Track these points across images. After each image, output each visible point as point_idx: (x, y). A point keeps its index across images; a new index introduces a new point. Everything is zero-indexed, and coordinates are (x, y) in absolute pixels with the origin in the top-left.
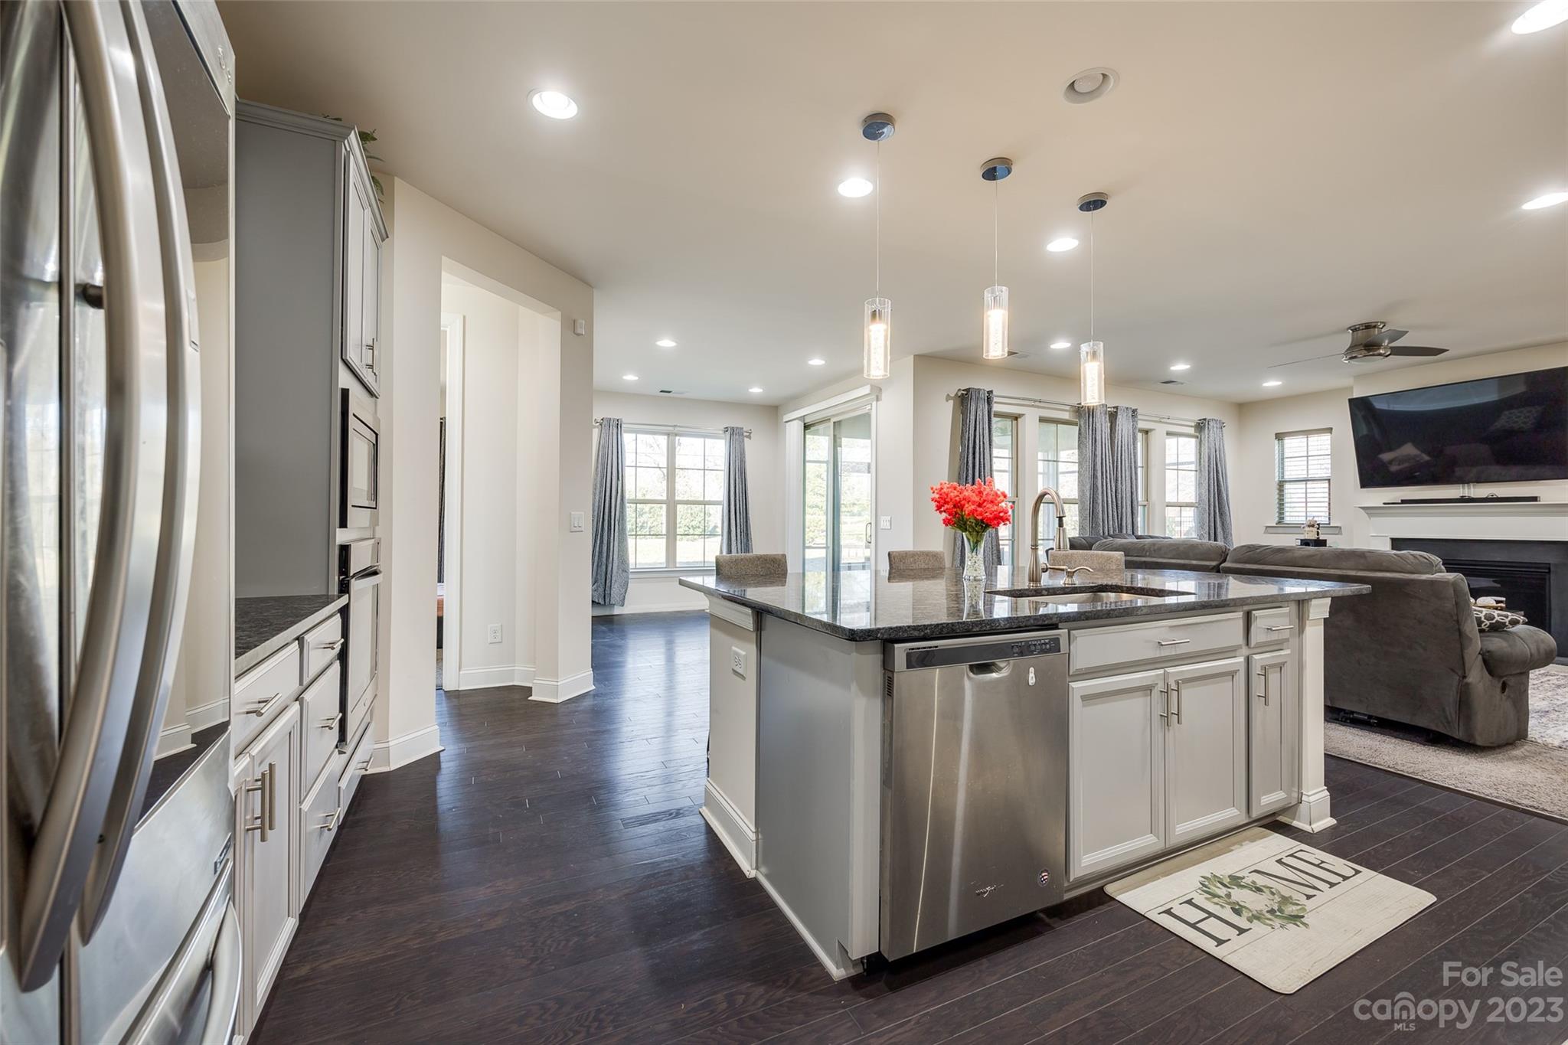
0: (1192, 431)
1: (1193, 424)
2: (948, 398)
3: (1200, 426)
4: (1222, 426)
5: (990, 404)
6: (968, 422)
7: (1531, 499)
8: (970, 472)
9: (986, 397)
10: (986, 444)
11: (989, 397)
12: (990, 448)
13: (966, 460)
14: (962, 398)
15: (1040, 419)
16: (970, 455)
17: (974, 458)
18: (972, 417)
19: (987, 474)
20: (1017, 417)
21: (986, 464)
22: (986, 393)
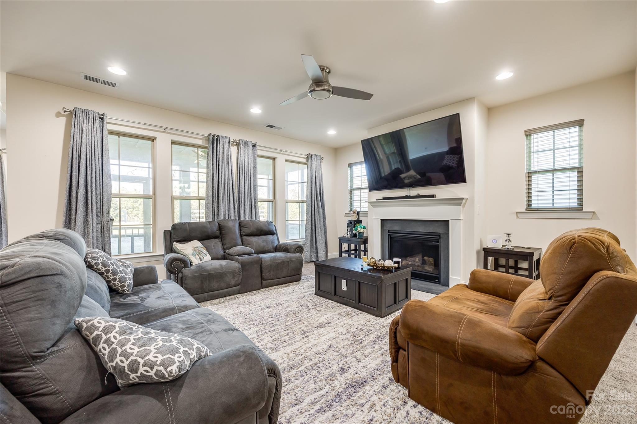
0: (304, 160)
1: (305, 157)
2: (58, 115)
3: (309, 157)
4: (321, 159)
5: (103, 123)
6: (72, 134)
7: (432, 196)
8: (74, 173)
9: (97, 118)
10: (97, 153)
11: (102, 119)
12: (102, 157)
13: (70, 163)
14: (73, 115)
15: (173, 143)
16: (74, 160)
17: (79, 163)
18: (76, 131)
19: (98, 176)
20: (153, 139)
21: (97, 168)
22: (97, 114)
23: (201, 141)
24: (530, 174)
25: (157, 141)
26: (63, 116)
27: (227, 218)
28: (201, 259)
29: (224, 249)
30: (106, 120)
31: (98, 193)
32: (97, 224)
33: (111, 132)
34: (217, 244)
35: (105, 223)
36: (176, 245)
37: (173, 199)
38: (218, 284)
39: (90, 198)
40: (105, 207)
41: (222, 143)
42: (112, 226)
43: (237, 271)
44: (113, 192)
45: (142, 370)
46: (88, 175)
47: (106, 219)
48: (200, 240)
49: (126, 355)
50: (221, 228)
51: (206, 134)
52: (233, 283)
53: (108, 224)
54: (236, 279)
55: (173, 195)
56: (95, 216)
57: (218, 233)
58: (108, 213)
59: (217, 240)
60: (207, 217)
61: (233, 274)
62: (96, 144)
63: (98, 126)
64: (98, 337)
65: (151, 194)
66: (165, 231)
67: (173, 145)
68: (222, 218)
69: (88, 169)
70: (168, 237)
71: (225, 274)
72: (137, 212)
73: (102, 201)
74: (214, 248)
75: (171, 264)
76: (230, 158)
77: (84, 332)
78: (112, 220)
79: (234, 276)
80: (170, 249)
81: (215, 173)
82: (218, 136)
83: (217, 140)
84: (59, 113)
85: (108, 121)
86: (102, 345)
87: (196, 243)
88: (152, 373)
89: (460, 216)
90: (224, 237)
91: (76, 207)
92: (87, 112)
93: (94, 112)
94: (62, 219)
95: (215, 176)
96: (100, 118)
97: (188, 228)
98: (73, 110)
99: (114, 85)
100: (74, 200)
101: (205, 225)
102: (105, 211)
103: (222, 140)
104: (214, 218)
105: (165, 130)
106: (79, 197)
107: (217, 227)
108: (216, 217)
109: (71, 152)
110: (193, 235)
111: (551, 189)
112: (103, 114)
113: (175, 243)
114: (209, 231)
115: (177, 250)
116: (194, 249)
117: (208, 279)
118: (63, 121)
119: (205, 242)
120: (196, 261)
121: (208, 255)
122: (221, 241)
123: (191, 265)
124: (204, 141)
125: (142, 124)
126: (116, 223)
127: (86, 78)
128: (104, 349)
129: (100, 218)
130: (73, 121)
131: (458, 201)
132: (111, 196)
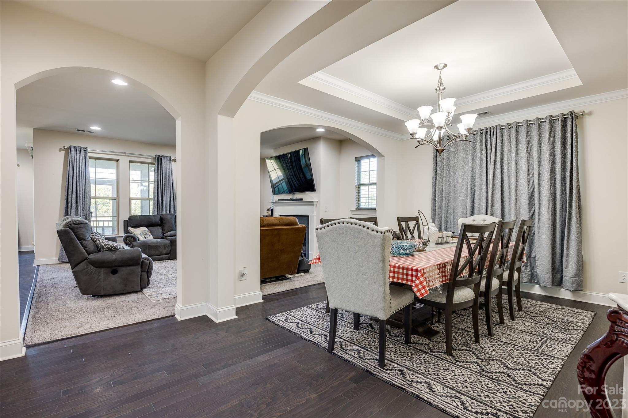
2: (61, 150)
5: (86, 153)
6: (69, 162)
7: (302, 199)
8: (70, 185)
9: (83, 150)
10: (82, 172)
11: (86, 150)
12: (86, 174)
13: (67, 179)
14: (68, 150)
15: (131, 162)
16: (70, 177)
17: (73, 179)
18: (71, 160)
19: (83, 186)
20: (117, 161)
21: (83, 181)
22: (83, 149)
23: (150, 160)
24: (359, 186)
25: (120, 162)
26: (63, 150)
27: (168, 213)
28: (145, 238)
29: (163, 233)
30: (88, 151)
31: (83, 196)
32: (83, 215)
33: (90, 158)
34: (159, 230)
35: (87, 215)
36: (130, 229)
37: (130, 199)
38: (155, 252)
39: (79, 200)
40: (88, 205)
41: (165, 161)
42: (92, 217)
43: (167, 245)
44: (92, 196)
45: (107, 245)
46: (78, 186)
47: (88, 212)
48: (147, 227)
49: (104, 243)
50: (162, 219)
51: (154, 155)
52: (164, 252)
53: (89, 216)
54: (167, 250)
55: (131, 197)
56: (82, 211)
57: (159, 222)
58: (89, 209)
59: (159, 227)
60: (154, 211)
61: (165, 246)
62: (82, 167)
63: (83, 156)
64: (97, 240)
65: (116, 196)
66: (124, 221)
67: (131, 163)
68: (164, 212)
69: (78, 182)
70: (126, 224)
71: (159, 246)
72: (107, 207)
73: (85, 201)
74: (156, 232)
75: (126, 239)
76: (171, 171)
77: (93, 239)
78: (92, 213)
79: (165, 248)
80: (126, 231)
81: (160, 181)
82: (161, 156)
83: (161, 158)
84: (61, 148)
85: (89, 151)
86: (98, 241)
87: (144, 229)
88: (110, 246)
89: (313, 213)
90: (163, 226)
91: (71, 205)
92: (77, 147)
93: (81, 147)
94: (63, 212)
95: (160, 184)
96: (84, 150)
97: (139, 219)
98: (69, 147)
99: (94, 133)
100: (70, 201)
101: (151, 217)
102: (87, 207)
103: (165, 159)
104: (158, 213)
105: (125, 154)
106: (73, 199)
107: (159, 219)
108: (160, 212)
109: (68, 172)
110: (142, 223)
111: (367, 196)
112: (86, 148)
113: (129, 227)
114: (154, 221)
115: (130, 232)
116: (142, 232)
117: (148, 248)
118: (63, 153)
119: (150, 228)
120: (142, 238)
121: (151, 236)
122: (162, 228)
123: (139, 241)
124: (153, 160)
125: (110, 152)
126: (94, 215)
127: (77, 130)
128: (98, 242)
129: (84, 212)
130: (69, 154)
131: (311, 203)
132: (91, 198)
